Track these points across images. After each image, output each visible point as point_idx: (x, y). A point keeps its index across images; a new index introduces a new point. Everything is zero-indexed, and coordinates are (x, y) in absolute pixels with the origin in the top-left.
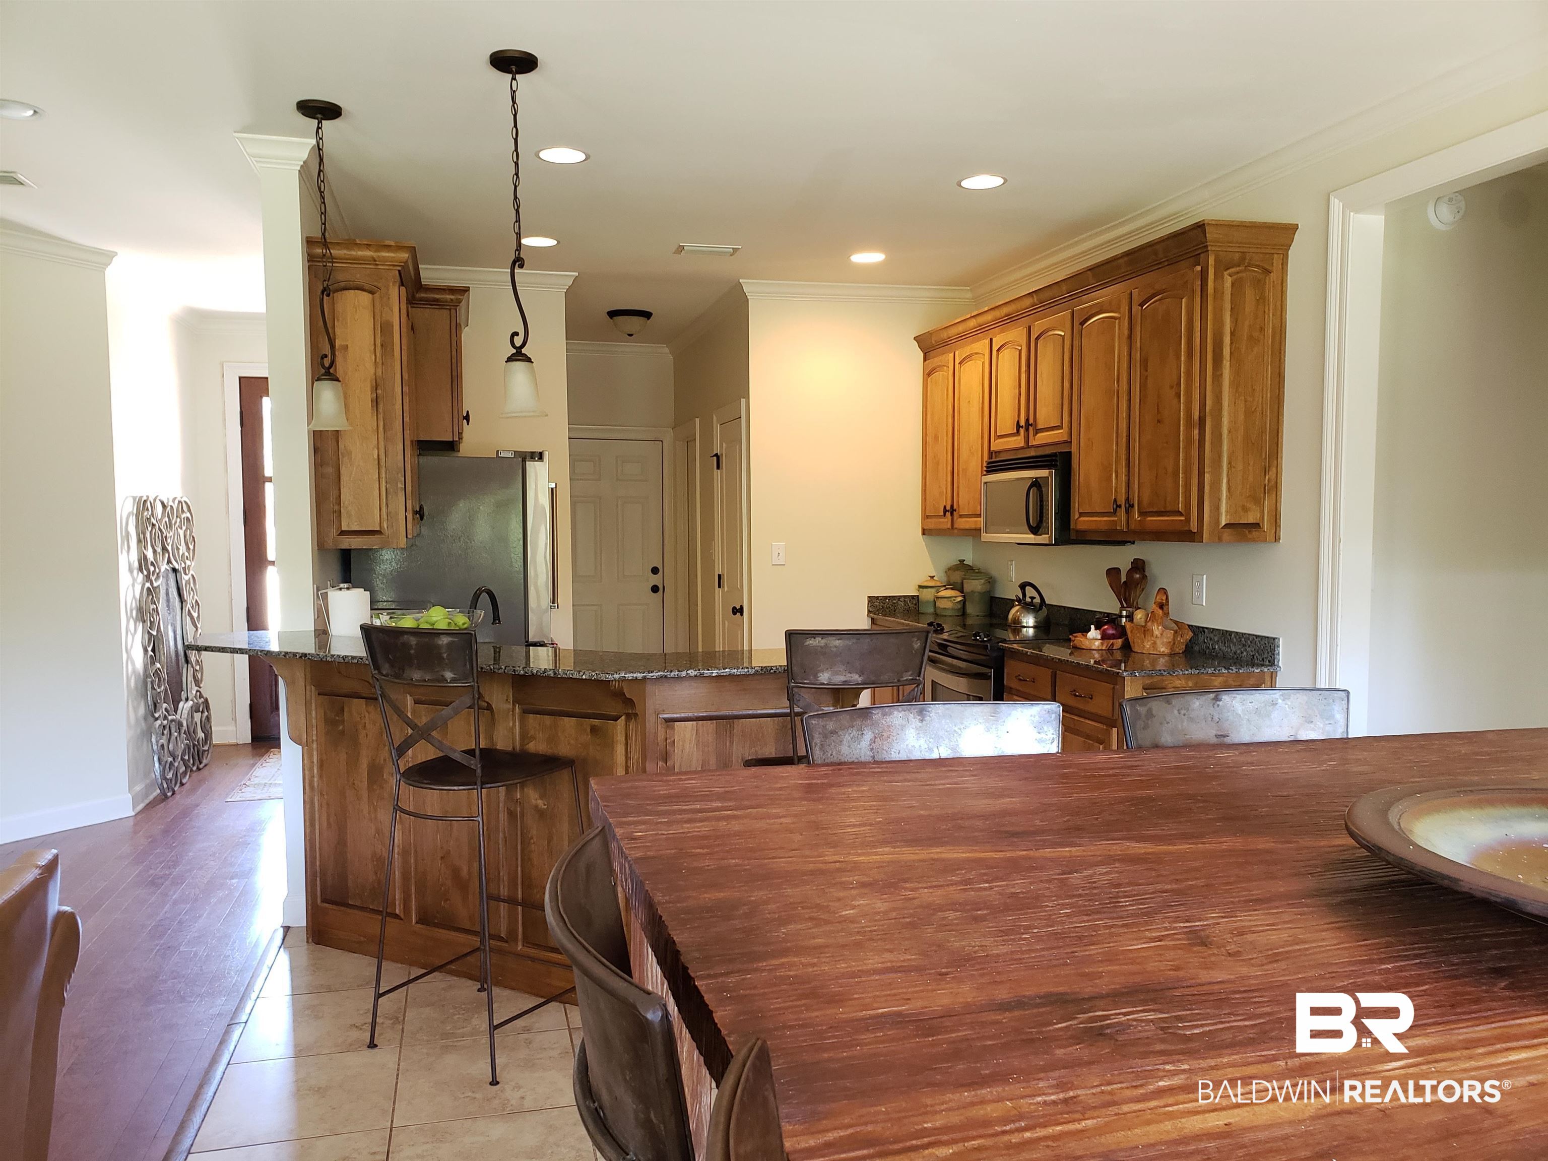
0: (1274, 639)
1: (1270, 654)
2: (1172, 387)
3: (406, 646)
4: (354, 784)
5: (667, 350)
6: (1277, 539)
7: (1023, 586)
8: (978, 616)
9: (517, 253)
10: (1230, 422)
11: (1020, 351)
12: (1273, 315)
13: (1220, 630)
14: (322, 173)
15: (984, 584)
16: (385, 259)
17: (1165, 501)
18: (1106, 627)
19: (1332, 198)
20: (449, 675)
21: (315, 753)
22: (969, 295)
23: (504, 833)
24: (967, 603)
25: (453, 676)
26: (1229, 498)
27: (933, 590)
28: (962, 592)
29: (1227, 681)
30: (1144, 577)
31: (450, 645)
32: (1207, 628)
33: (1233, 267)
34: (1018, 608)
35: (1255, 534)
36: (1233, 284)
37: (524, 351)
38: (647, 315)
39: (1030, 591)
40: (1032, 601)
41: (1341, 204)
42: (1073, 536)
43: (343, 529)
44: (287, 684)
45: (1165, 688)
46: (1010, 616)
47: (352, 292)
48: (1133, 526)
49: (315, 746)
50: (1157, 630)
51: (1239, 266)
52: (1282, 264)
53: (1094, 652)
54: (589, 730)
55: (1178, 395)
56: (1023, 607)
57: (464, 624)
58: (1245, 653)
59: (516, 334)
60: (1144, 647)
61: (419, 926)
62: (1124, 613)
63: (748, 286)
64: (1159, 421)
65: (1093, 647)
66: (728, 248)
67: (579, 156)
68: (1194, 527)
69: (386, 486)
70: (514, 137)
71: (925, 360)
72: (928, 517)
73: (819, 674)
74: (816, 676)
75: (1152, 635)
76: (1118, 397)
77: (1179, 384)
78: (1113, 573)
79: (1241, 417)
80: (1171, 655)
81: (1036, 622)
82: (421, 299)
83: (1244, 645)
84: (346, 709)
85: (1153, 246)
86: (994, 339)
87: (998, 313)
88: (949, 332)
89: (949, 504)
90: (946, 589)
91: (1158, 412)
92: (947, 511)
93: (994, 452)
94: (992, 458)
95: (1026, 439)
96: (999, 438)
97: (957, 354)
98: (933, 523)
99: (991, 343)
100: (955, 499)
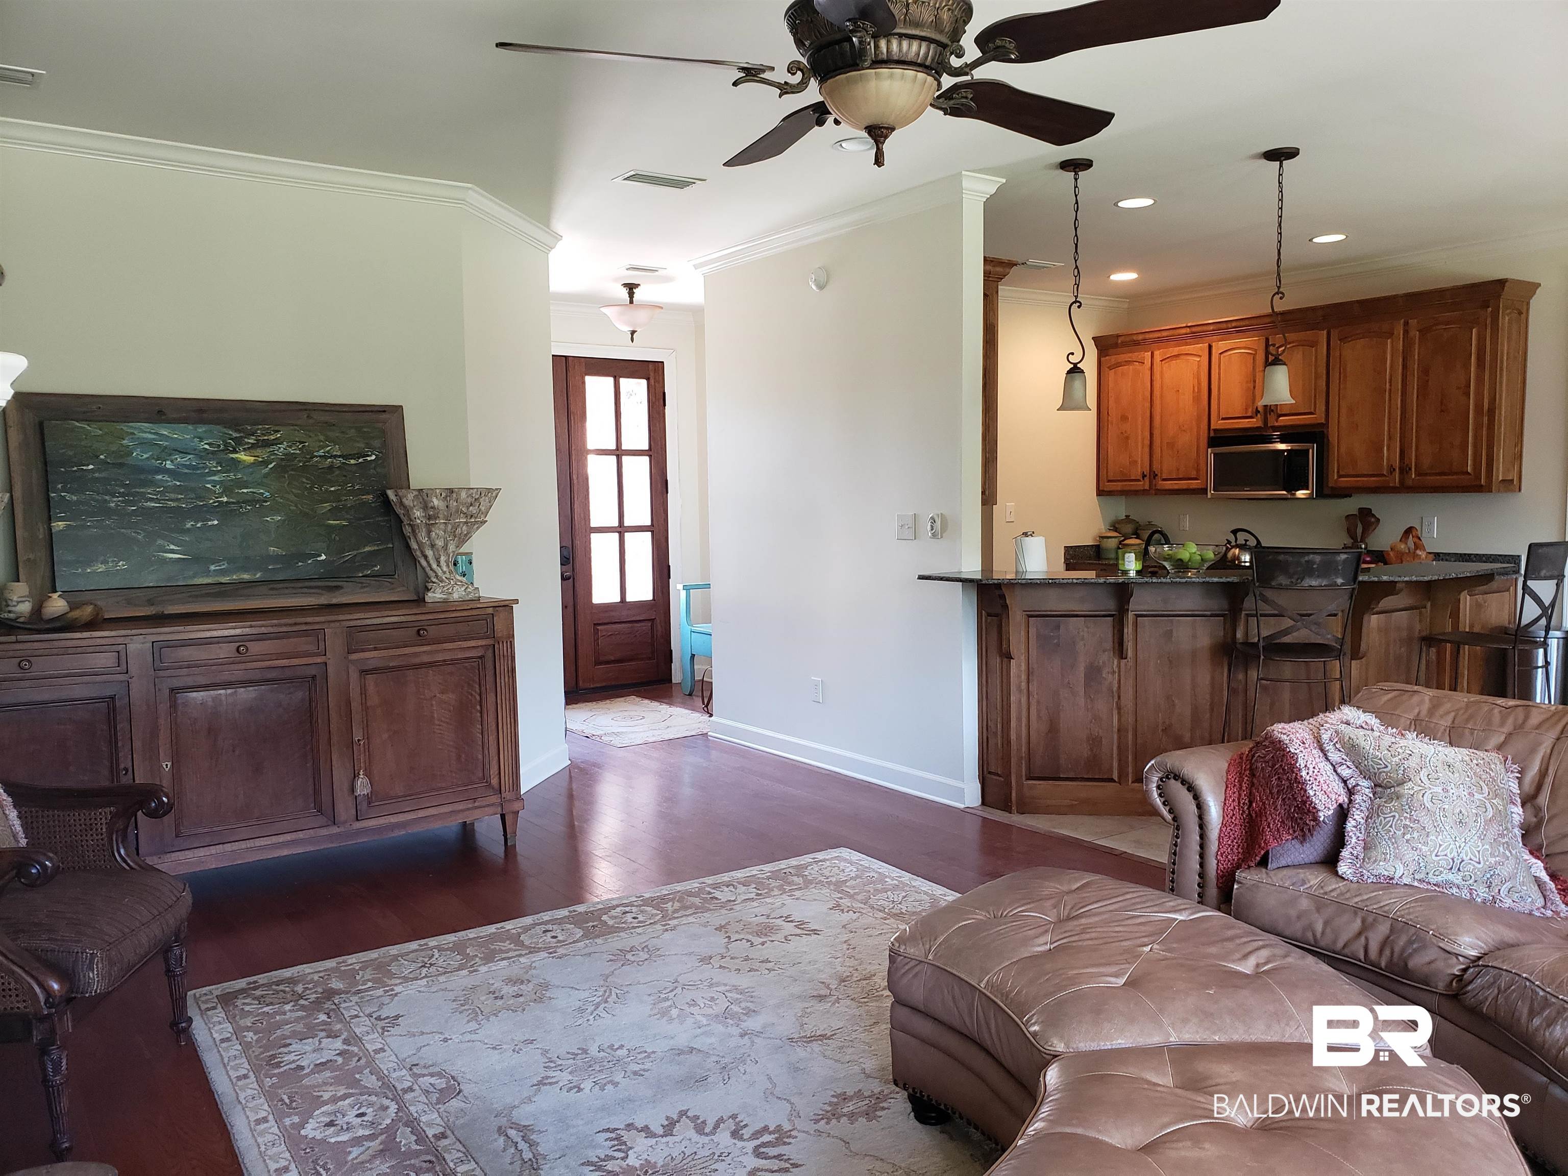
2: (1460, 388)
4: (1068, 684)
6: (1520, 490)
7: (1235, 532)
10: (1505, 411)
11: (1254, 355)
12: (1524, 340)
17: (1450, 465)
21: (1023, 663)
25: (1342, 581)
26: (1503, 462)
27: (1116, 540)
30: (1375, 520)
32: (1441, 553)
33: (1509, 310)
35: (1512, 486)
36: (1508, 321)
39: (1243, 535)
42: (1327, 492)
48: (1409, 483)
49: (1023, 658)
51: (1511, 310)
52: (1528, 309)
55: (1467, 393)
61: (1133, 784)
64: (1442, 411)
68: (1484, 483)
72: (1109, 481)
76: (1390, 394)
77: (1468, 386)
78: (1346, 518)
79: (1510, 409)
84: (1061, 627)
85: (1441, 292)
86: (1214, 344)
87: (1224, 326)
88: (1147, 336)
89: (1147, 472)
90: (1132, 538)
91: (1442, 403)
92: (1146, 476)
93: (1215, 430)
94: (1212, 434)
95: (1265, 421)
96: (1223, 419)
97: (1157, 353)
98: (1118, 486)
99: (1210, 347)
100: (1156, 467)
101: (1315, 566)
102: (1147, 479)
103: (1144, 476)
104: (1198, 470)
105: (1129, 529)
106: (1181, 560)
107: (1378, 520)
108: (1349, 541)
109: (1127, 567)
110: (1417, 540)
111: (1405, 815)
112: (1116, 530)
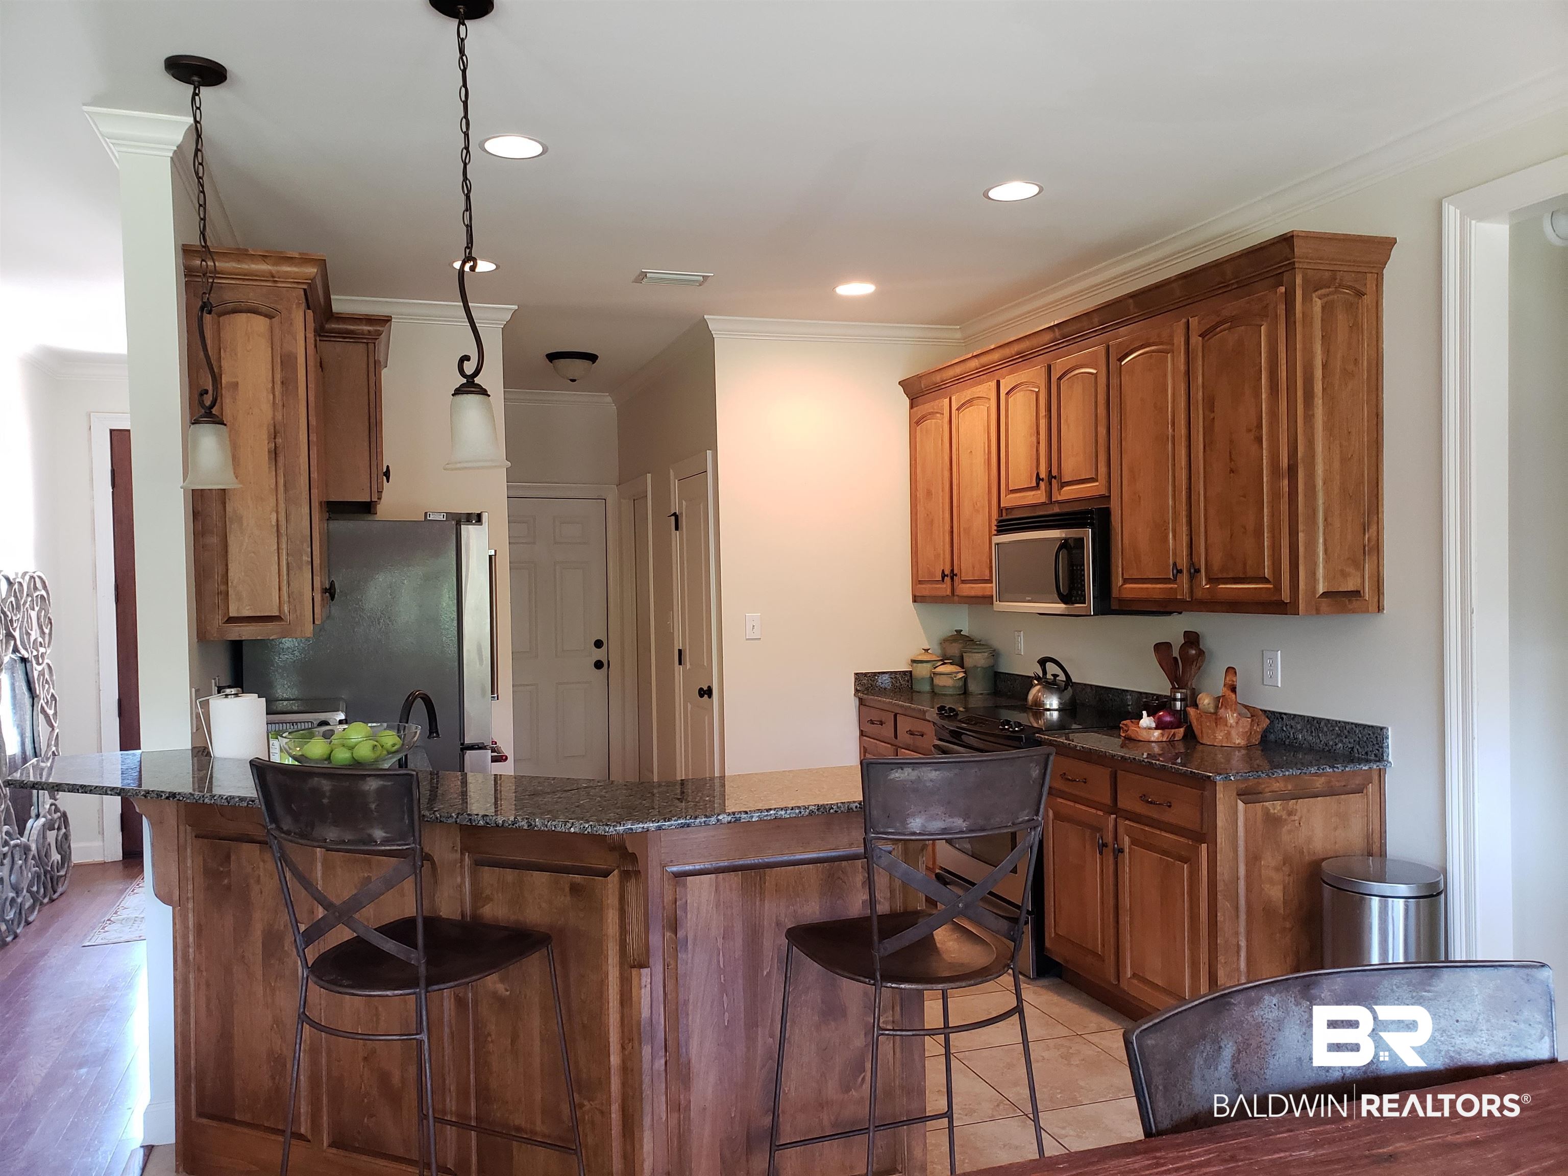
0: (1382, 729)
1: (1377, 747)
2: (1249, 431)
3: (316, 792)
4: (243, 957)
5: (609, 399)
6: (1380, 609)
7: (1043, 662)
8: (982, 694)
9: (468, 251)
10: (1325, 471)
11: (1037, 393)
12: (1368, 345)
13: (1304, 716)
14: (199, 153)
15: (988, 658)
16: (287, 275)
17: (1245, 565)
18: (1161, 713)
19: (1445, 205)
20: (379, 834)
21: (190, 915)
22: (958, 335)
23: (451, 1027)
24: (969, 681)
25: (384, 835)
26: (1327, 560)
27: (929, 665)
28: (963, 668)
29: (1330, 782)
30: (1201, 653)
31: (380, 791)
32: (1285, 714)
33: (1321, 288)
34: (1038, 687)
35: (1356, 604)
36: (1323, 308)
37: (477, 380)
38: (592, 358)
39: (1051, 668)
40: (1055, 678)
41: (1458, 211)
42: (1115, 606)
43: (231, 615)
44: (152, 825)
45: (1261, 793)
46: (1030, 697)
47: (244, 315)
48: (1199, 594)
49: (190, 905)
50: (1231, 718)
51: (1329, 287)
52: (1377, 285)
53: (1153, 744)
54: (567, 889)
55: (1259, 440)
56: (1044, 687)
57: (394, 745)
58: (1340, 745)
59: (466, 358)
60: (1215, 738)
62: (1179, 696)
63: (715, 323)
64: (1232, 471)
65: (1153, 739)
66: (697, 275)
67: (534, 149)
68: (1286, 596)
69: (287, 559)
70: (463, 99)
71: (912, 407)
72: (920, 582)
73: (910, 820)
74: (904, 822)
75: (1226, 725)
76: (1174, 444)
77: (1260, 426)
78: (1162, 648)
79: (1337, 465)
80: (1248, 747)
81: (1060, 704)
82: (332, 331)
83: (1339, 735)
84: (233, 858)
86: (1002, 381)
88: (944, 375)
89: (947, 568)
90: (944, 664)
91: (1231, 460)
92: (946, 576)
93: (1005, 509)
94: (1002, 515)
95: (1050, 494)
96: (1011, 492)
97: (953, 399)
98: (927, 590)
99: (997, 386)
100: (956, 563)
102: (947, 579)
103: (944, 576)
104: (990, 568)
110: (1228, 691)
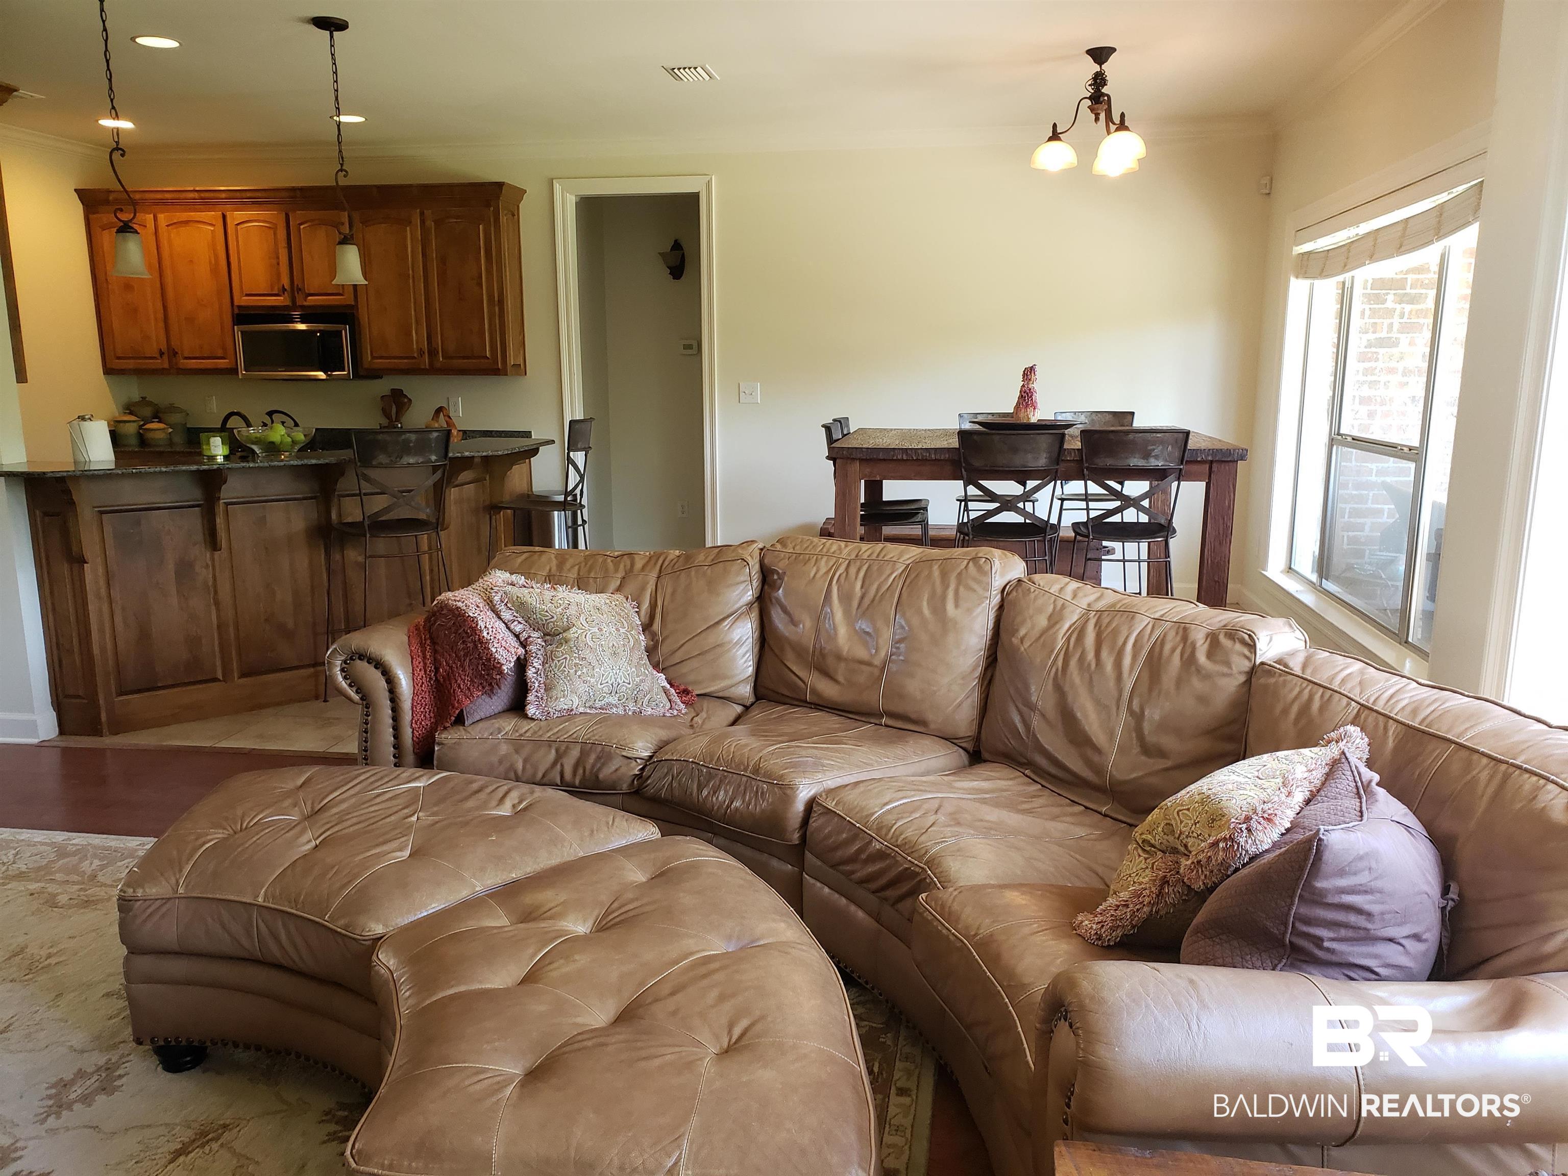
2: (473, 279)
6: (526, 374)
7: (270, 414)
10: (510, 304)
11: (275, 230)
12: (517, 242)
15: (185, 417)
17: (471, 349)
19: (555, 182)
26: (513, 349)
30: (402, 400)
33: (506, 211)
35: (521, 370)
36: (506, 221)
42: (363, 373)
48: (438, 365)
52: (519, 212)
55: (480, 285)
61: (239, 680)
64: (460, 299)
68: (500, 366)
71: (88, 213)
72: (117, 357)
77: (481, 279)
78: (382, 399)
85: (450, 186)
86: (228, 214)
87: (238, 194)
88: (147, 196)
89: (164, 347)
90: (153, 422)
91: (459, 292)
92: (163, 353)
93: (239, 307)
94: (236, 311)
95: (293, 300)
96: (247, 295)
97: (161, 217)
98: (131, 364)
99: (224, 217)
100: (175, 343)
101: (411, 445)
102: (165, 357)
103: (162, 354)
104: (224, 349)
105: (147, 412)
106: (273, 443)
107: (410, 400)
108: (385, 422)
109: (214, 452)
110: (448, 419)
111: (575, 655)
112: (131, 413)
